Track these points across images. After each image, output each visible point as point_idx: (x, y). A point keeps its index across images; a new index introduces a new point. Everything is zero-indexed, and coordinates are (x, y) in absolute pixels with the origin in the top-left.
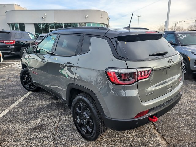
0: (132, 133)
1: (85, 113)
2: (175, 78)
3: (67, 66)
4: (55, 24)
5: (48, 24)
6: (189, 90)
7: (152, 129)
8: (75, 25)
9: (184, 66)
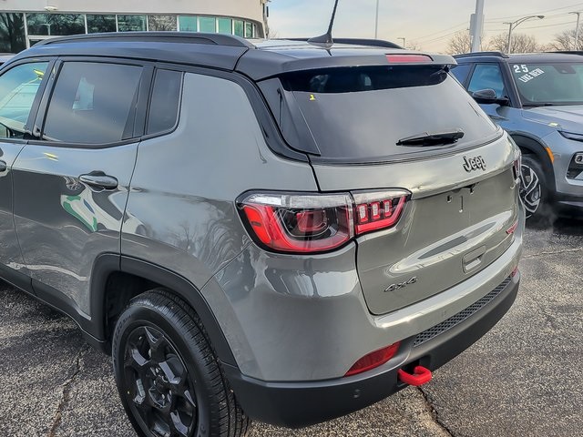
0: (347, 431)
1: (164, 366)
2: (493, 224)
3: (90, 185)
4: (52, 16)
5: (21, 15)
6: (550, 265)
7: (418, 413)
8: (133, 20)
9: (534, 180)
